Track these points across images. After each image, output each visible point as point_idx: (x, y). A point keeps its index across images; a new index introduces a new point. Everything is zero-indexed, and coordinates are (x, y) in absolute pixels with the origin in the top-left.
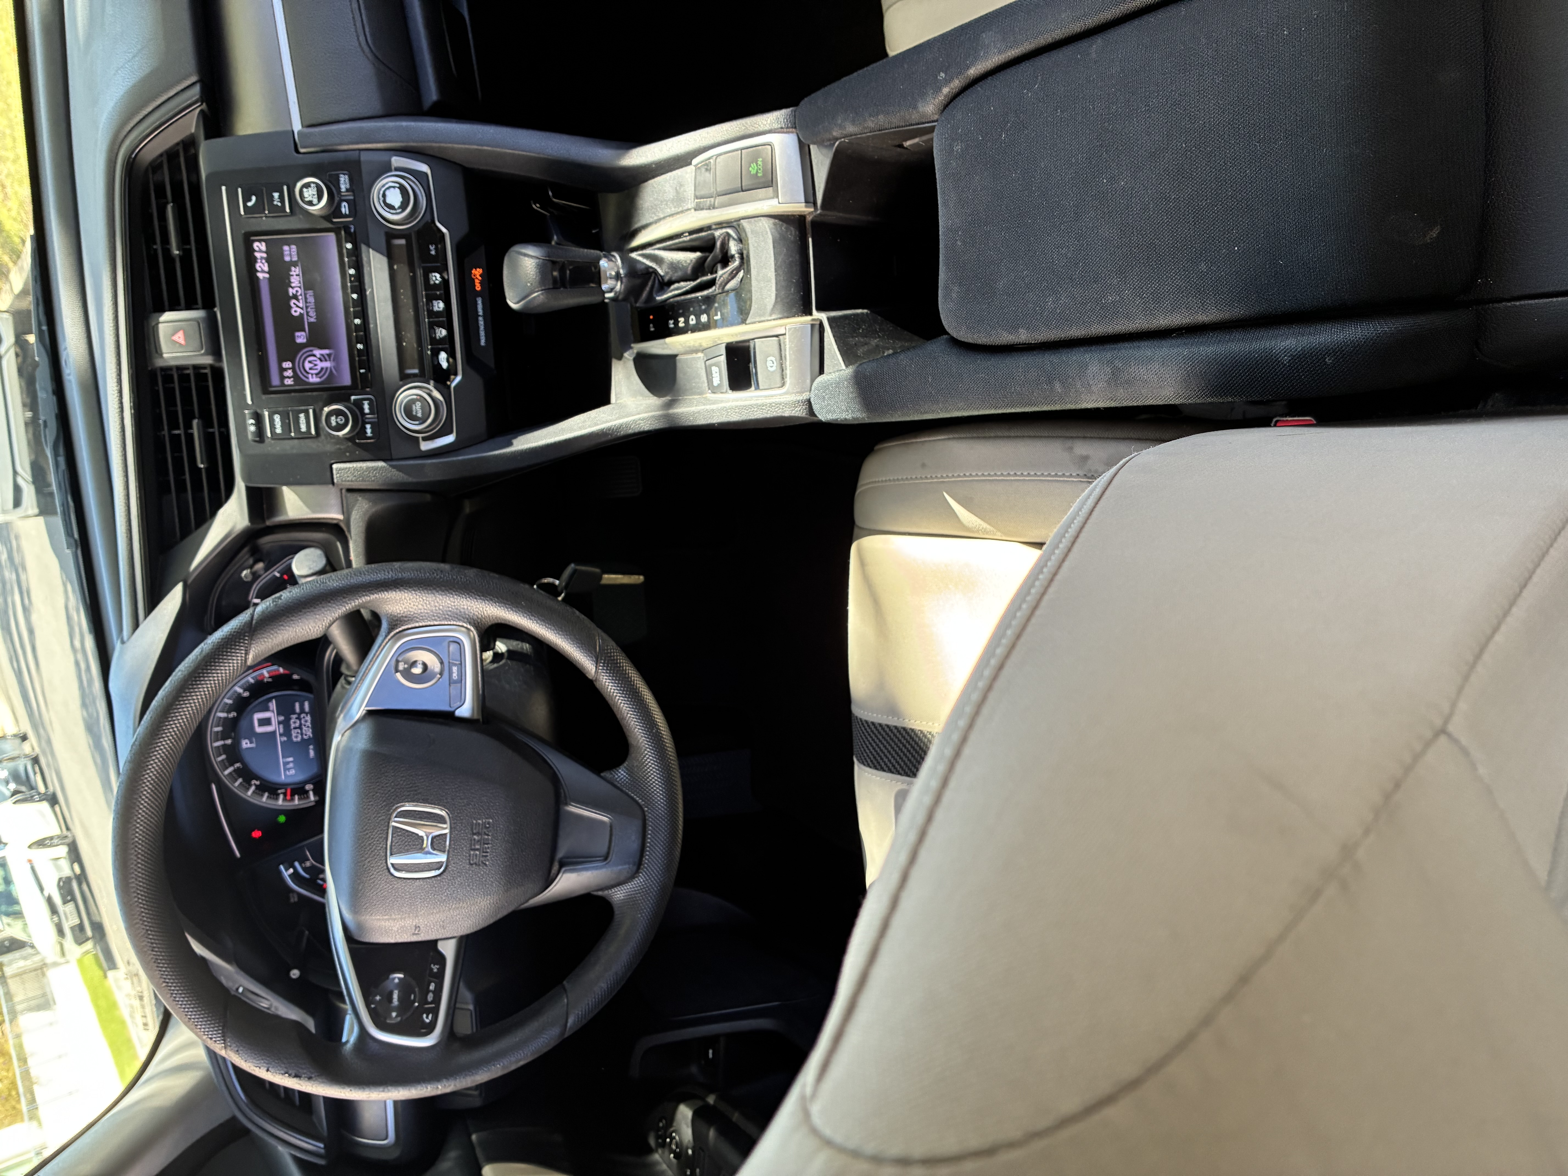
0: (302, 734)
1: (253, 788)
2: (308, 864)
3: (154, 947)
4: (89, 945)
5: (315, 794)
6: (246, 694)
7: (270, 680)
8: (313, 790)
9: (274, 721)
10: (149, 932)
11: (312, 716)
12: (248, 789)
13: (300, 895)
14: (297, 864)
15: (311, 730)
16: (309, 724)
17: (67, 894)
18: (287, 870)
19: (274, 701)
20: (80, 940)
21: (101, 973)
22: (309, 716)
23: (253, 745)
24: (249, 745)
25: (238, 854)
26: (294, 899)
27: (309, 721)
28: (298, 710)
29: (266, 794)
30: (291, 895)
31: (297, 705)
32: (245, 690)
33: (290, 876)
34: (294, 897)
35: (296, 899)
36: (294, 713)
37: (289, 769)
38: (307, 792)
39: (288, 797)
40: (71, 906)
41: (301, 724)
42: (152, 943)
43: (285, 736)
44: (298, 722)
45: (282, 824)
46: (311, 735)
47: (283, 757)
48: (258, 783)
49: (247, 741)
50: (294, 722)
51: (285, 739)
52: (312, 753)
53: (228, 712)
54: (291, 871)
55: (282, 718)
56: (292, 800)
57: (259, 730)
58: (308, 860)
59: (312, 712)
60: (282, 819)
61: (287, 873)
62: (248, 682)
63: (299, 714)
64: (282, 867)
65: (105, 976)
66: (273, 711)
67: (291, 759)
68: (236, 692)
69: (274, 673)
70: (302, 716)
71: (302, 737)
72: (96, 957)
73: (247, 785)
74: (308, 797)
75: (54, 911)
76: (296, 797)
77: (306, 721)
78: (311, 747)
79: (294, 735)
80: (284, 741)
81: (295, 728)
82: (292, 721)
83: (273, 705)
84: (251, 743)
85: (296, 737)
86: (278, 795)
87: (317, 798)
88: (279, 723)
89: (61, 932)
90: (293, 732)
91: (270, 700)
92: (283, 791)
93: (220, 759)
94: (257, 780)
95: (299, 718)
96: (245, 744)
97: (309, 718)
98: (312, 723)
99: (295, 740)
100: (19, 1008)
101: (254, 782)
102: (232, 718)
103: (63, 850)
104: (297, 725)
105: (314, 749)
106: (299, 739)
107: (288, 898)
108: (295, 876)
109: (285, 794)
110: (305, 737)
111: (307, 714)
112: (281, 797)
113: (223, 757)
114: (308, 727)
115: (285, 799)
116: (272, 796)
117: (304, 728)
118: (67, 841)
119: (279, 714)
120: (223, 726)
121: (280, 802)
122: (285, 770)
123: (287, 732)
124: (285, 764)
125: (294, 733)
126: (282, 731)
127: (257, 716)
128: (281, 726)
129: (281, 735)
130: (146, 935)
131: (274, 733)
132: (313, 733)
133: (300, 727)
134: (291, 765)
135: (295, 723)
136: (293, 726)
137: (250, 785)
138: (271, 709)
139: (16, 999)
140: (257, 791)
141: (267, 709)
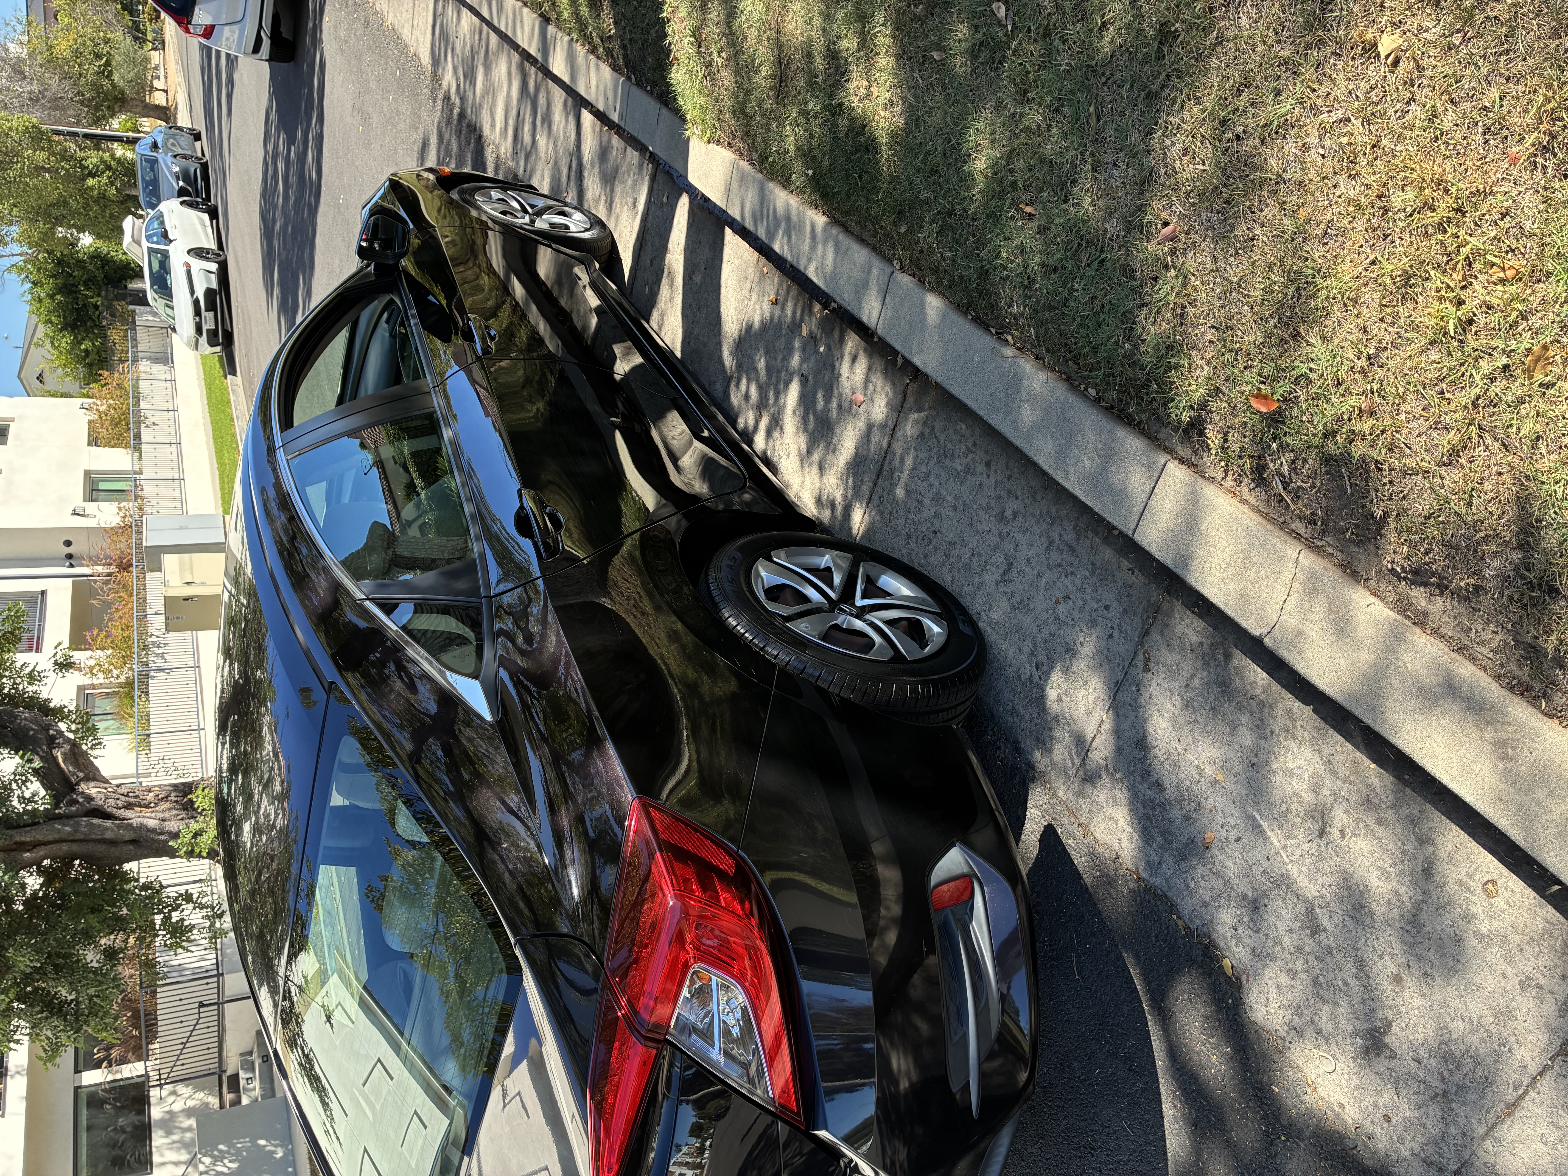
4: (218, 349)
17: (211, 306)
20: (212, 343)
21: (222, 373)
40: (211, 314)
65: (226, 378)
72: (221, 358)
75: (197, 312)
89: (199, 330)
100: (140, 354)
103: (214, 267)
118: (220, 259)
139: (141, 347)
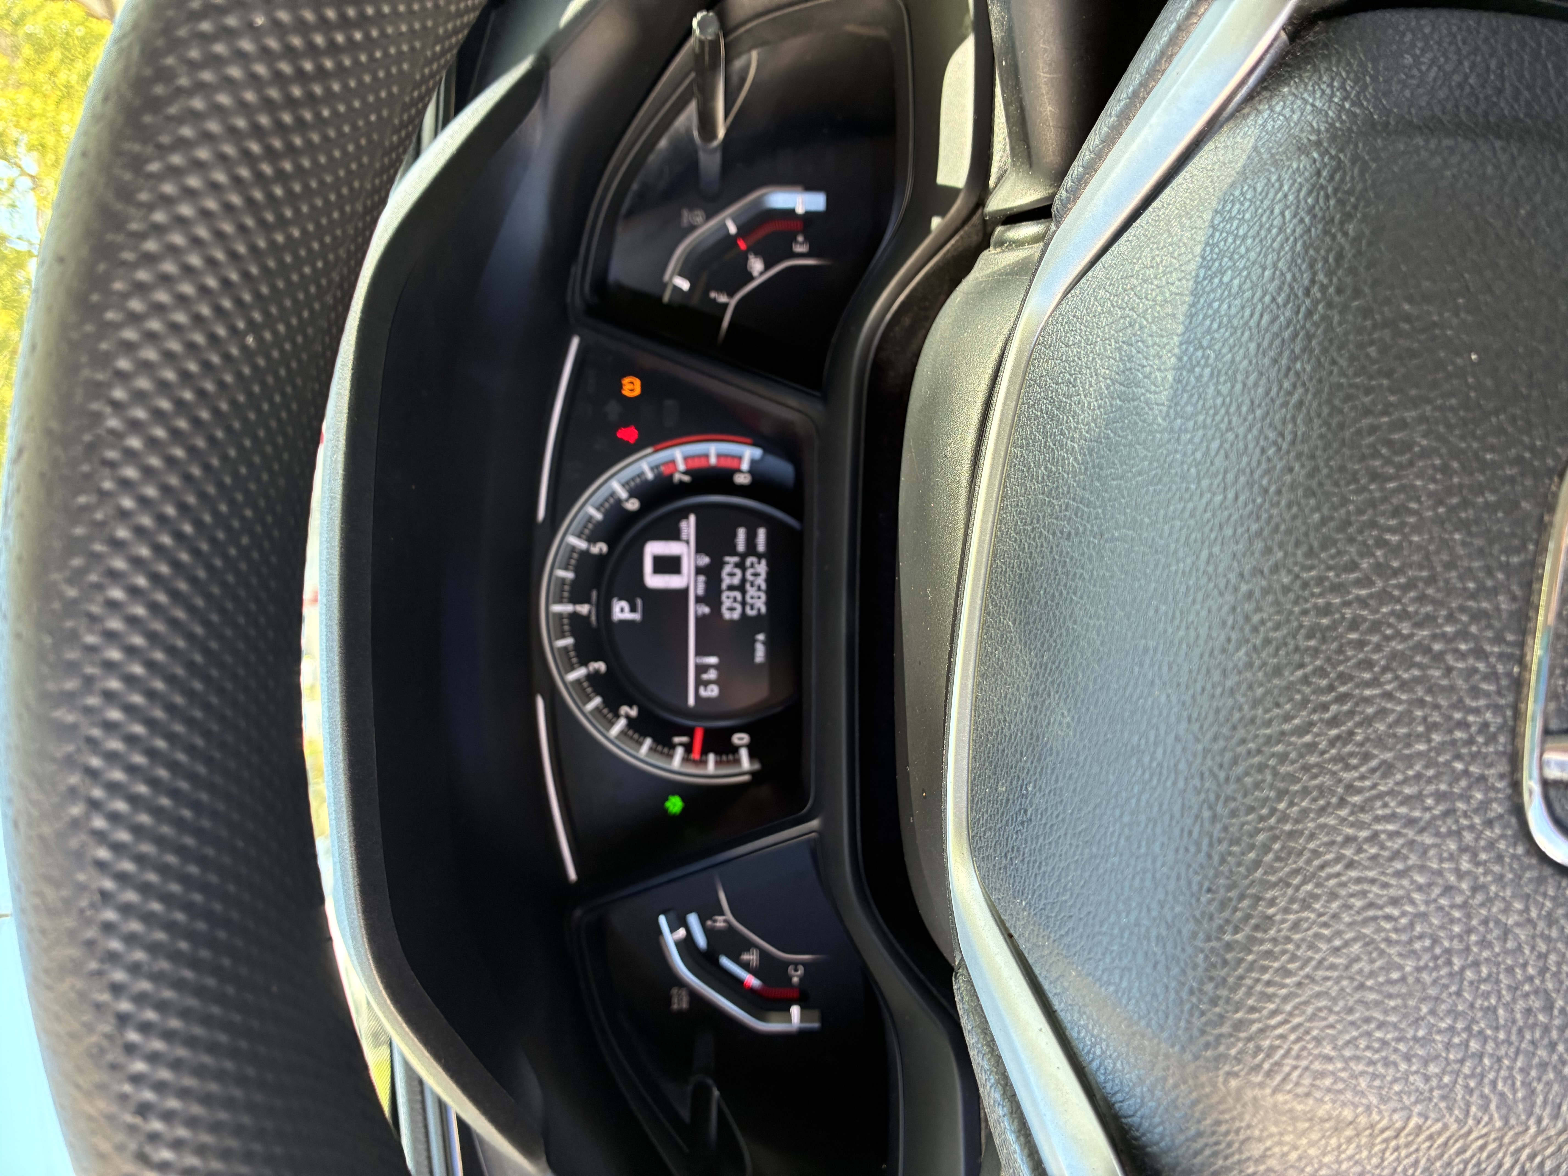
0: (744, 603)
1: (622, 723)
2: (720, 923)
3: (154, 1138)
5: (752, 756)
6: (633, 505)
7: (686, 478)
8: (750, 747)
9: (688, 565)
10: (133, 1036)
11: (769, 565)
12: (612, 724)
13: (695, 997)
14: (693, 919)
15: (763, 597)
16: (761, 581)
18: (673, 930)
19: (692, 518)
22: (764, 562)
23: (636, 616)
24: (628, 615)
25: (572, 874)
26: (680, 1002)
27: (763, 575)
28: (741, 546)
29: (648, 742)
30: (675, 991)
31: (741, 533)
32: (632, 494)
33: (678, 944)
34: (680, 1000)
35: (685, 1005)
36: (733, 552)
37: (707, 683)
38: (735, 750)
39: (696, 755)
41: (744, 580)
42: (143, 1110)
43: (707, 604)
44: (738, 572)
45: (674, 817)
46: (763, 610)
47: (698, 653)
48: (634, 712)
49: (624, 604)
50: (730, 575)
51: (706, 610)
52: (760, 653)
53: (592, 539)
54: (681, 933)
55: (705, 560)
56: (703, 762)
57: (654, 581)
58: (722, 913)
59: (772, 556)
60: (675, 804)
61: (671, 938)
62: (641, 474)
63: (743, 557)
64: (662, 920)
66: (688, 542)
67: (713, 660)
68: (613, 494)
69: (698, 464)
70: (749, 560)
71: (744, 613)
73: (610, 716)
74: (738, 761)
76: (711, 758)
77: (756, 575)
78: (761, 637)
79: (727, 603)
80: (704, 616)
81: (731, 588)
82: (727, 569)
83: (689, 527)
84: (633, 609)
85: (732, 609)
86: (673, 747)
87: (757, 766)
88: (699, 571)
90: (724, 596)
91: (683, 514)
92: (684, 739)
93: (561, 643)
94: (631, 706)
95: (741, 566)
96: (621, 611)
97: (762, 568)
98: (769, 580)
99: (727, 615)
101: (624, 709)
102: (594, 556)
104: (736, 581)
105: (767, 643)
106: (736, 615)
107: (668, 1000)
108: (687, 946)
109: (688, 748)
110: (750, 612)
111: (760, 556)
112: (680, 752)
113: (569, 641)
114: (759, 589)
115: (686, 760)
116: (660, 748)
117: (751, 591)
119: (699, 550)
120: (576, 571)
121: (677, 761)
122: (699, 682)
123: (712, 596)
124: (701, 669)
125: (728, 599)
126: (701, 591)
127: (654, 549)
128: (702, 579)
129: (698, 600)
130: (114, 1055)
131: (684, 592)
132: (768, 604)
133: (741, 588)
134: (712, 675)
135: (732, 575)
136: (726, 581)
137: (617, 716)
138: (684, 536)
140: (630, 732)
141: (674, 535)
